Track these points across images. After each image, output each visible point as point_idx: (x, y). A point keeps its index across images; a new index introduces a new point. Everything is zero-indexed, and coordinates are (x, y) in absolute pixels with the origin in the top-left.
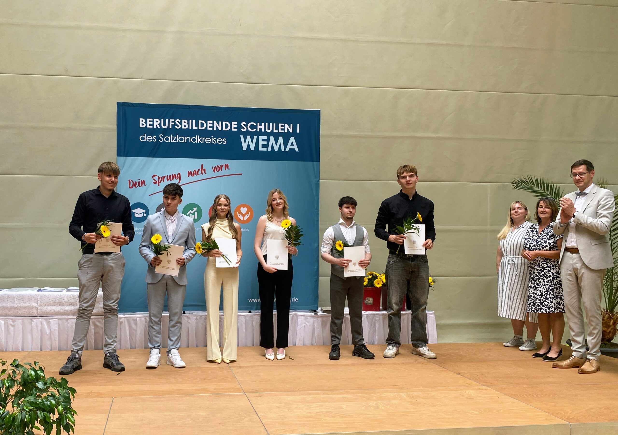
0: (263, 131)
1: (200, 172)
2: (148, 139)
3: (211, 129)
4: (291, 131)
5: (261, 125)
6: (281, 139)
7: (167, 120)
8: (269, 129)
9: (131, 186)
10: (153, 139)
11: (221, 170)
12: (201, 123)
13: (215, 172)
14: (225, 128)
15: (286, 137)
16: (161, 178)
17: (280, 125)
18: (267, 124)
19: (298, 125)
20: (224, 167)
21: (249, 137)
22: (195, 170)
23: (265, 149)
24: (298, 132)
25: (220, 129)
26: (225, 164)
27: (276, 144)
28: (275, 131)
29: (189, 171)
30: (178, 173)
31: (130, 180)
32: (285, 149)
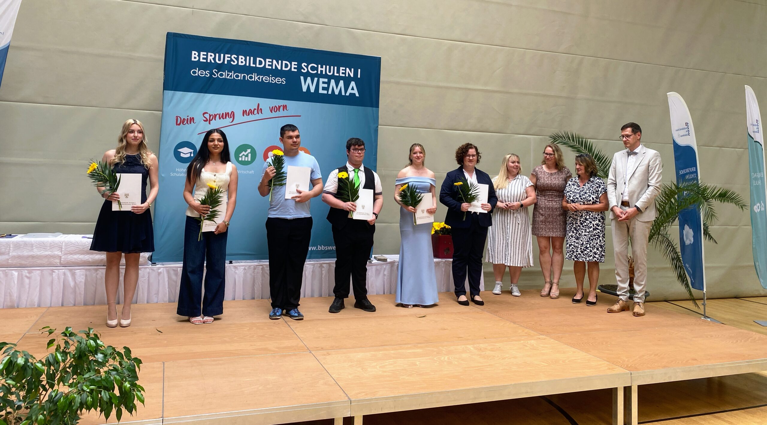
0: (324, 73)
1: (256, 112)
2: (200, 74)
3: (270, 67)
4: (352, 75)
5: (322, 67)
6: (341, 83)
7: (222, 55)
8: (330, 72)
9: (178, 123)
10: (206, 74)
11: (279, 111)
12: (260, 61)
13: (272, 112)
14: (285, 68)
15: (347, 81)
16: (212, 116)
17: (341, 68)
18: (328, 67)
19: (359, 70)
20: (282, 108)
21: (309, 79)
22: (250, 109)
23: (325, 92)
24: (359, 77)
25: (279, 68)
26: (284, 105)
27: (337, 87)
28: (336, 74)
29: (243, 110)
30: (232, 112)
31: (177, 117)
32: (346, 92)
